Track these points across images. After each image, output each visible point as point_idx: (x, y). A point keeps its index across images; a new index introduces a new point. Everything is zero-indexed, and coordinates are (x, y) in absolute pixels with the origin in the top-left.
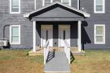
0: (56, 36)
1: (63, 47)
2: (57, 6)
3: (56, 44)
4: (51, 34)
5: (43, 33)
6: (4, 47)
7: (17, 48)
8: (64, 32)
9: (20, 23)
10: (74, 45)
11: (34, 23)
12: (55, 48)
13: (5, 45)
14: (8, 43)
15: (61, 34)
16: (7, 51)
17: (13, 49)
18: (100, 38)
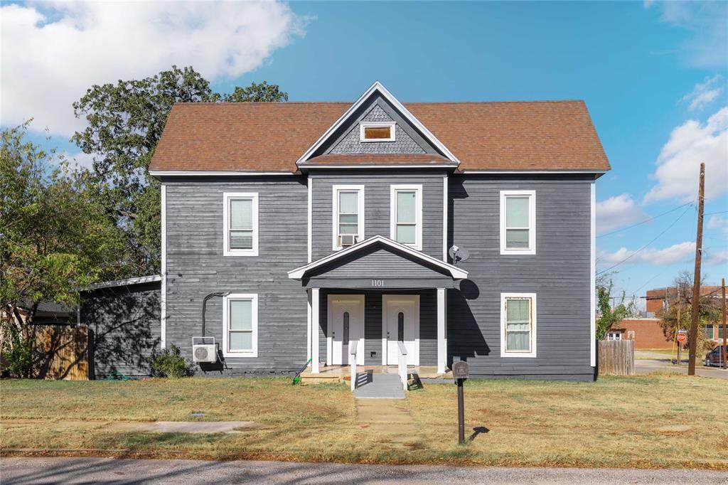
0: (373, 331)
1: (396, 366)
2: (378, 246)
3: (373, 355)
4: (358, 323)
5: (336, 323)
6: (206, 367)
7: (246, 371)
8: (401, 317)
9: (258, 288)
10: (428, 358)
11: (316, 293)
12: (370, 368)
13: (211, 357)
14: (220, 353)
15: (389, 322)
16: (214, 379)
17: (234, 373)
18: (518, 338)
